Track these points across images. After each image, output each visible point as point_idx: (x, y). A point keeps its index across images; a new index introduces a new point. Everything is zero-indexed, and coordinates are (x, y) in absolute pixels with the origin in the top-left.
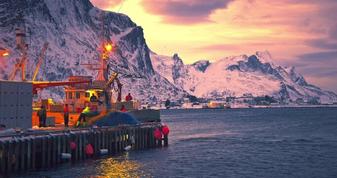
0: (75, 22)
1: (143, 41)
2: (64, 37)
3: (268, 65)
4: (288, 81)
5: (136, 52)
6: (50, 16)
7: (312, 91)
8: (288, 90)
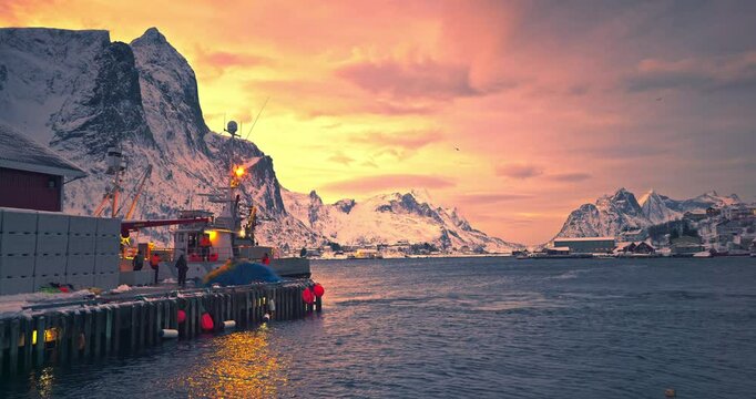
0: (185, 149)
1: (272, 174)
2: (170, 167)
3: (425, 205)
4: (450, 226)
5: (263, 188)
6: (154, 142)
7: (477, 237)
8: (450, 236)
